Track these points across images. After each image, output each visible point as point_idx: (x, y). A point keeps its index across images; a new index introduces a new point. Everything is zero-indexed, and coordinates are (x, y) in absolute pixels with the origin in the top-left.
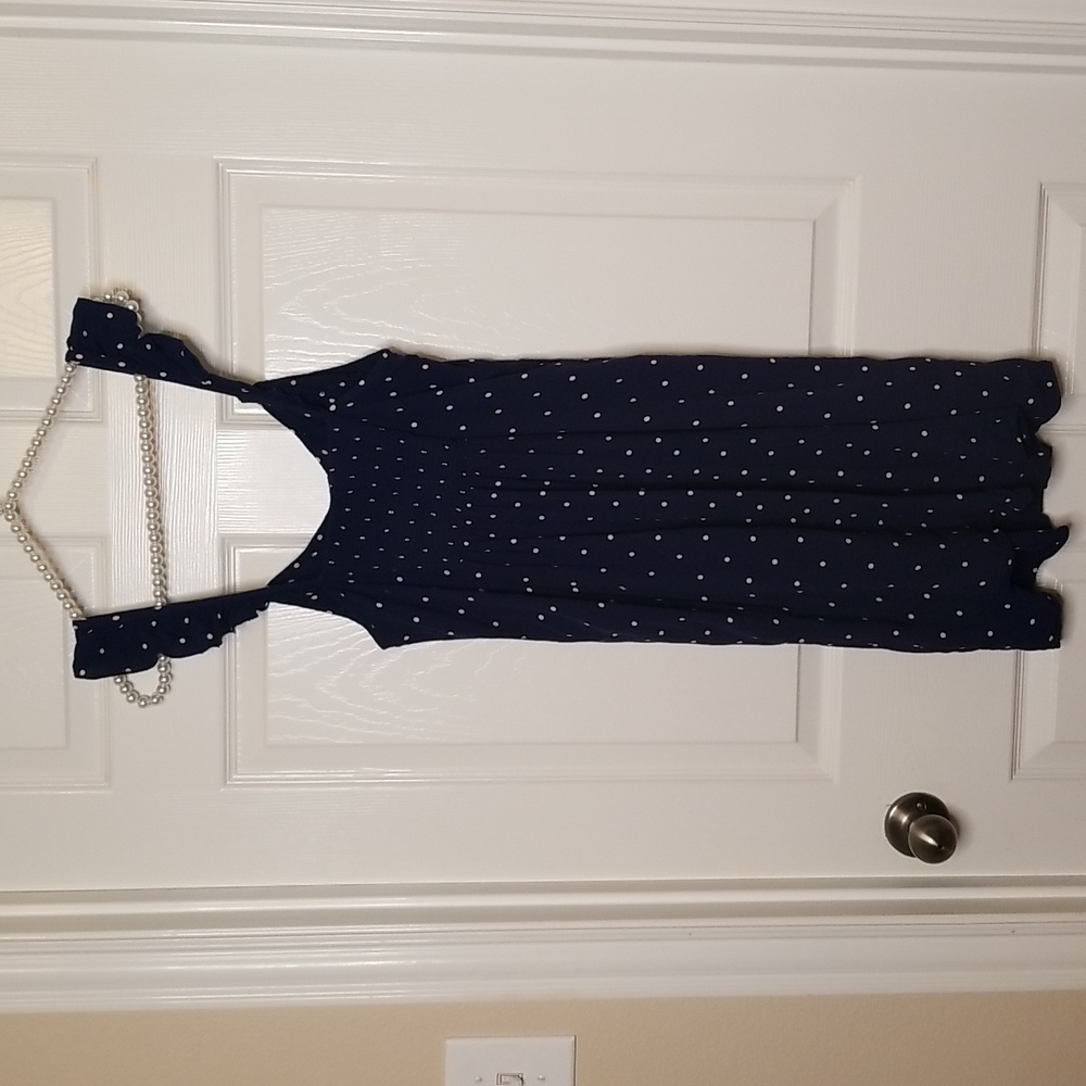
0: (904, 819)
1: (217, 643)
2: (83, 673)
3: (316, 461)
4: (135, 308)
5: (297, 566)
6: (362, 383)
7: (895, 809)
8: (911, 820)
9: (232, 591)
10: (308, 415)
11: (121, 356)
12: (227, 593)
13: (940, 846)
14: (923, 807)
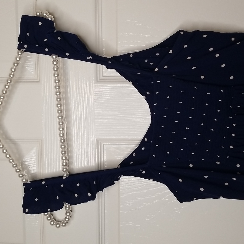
1: (93, 198)
2: (27, 210)
3: (143, 98)
4: (51, 18)
5: (134, 155)
6: (171, 52)
9: (103, 169)
10: (139, 74)
11: (46, 45)
12: (100, 169)
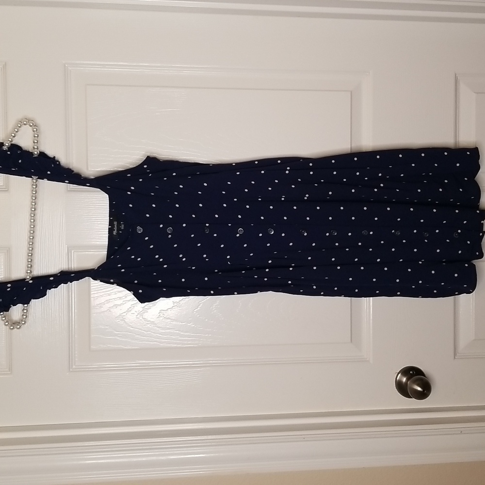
0: (404, 380)
7: (400, 375)
8: (408, 380)
13: (424, 391)
14: (413, 373)
